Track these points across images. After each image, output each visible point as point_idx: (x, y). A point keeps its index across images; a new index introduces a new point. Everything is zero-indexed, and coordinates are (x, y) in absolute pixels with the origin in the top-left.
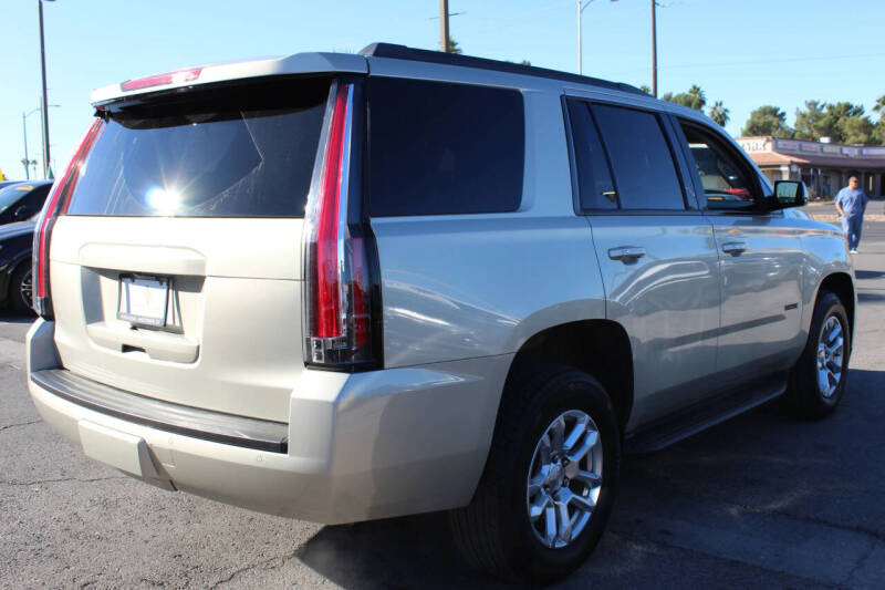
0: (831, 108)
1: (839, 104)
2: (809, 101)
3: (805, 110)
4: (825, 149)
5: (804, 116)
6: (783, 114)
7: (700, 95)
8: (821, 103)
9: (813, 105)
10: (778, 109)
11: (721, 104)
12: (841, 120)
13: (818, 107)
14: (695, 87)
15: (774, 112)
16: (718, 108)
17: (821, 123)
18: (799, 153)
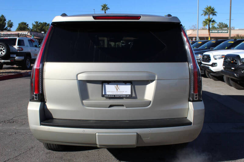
0: (41, 23)
1: (43, 23)
2: (36, 21)
3: (34, 24)
4: (43, 35)
5: (34, 25)
6: (28, 25)
7: (4, 18)
8: (39, 22)
9: (36, 23)
10: (26, 23)
11: (10, 21)
12: (44, 27)
13: (38, 23)
14: (2, 15)
15: (25, 24)
16: (10, 22)
17: (39, 28)
18: (37, 36)
